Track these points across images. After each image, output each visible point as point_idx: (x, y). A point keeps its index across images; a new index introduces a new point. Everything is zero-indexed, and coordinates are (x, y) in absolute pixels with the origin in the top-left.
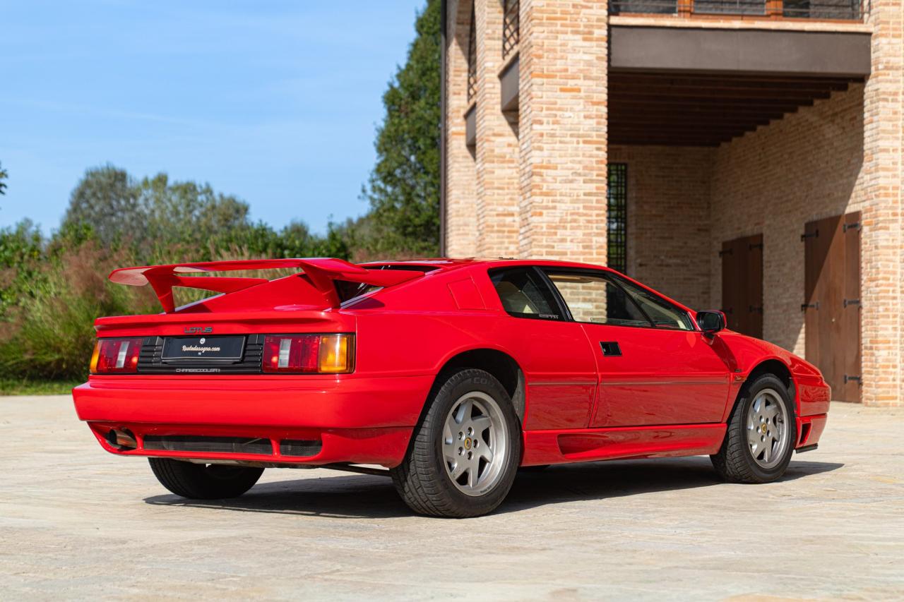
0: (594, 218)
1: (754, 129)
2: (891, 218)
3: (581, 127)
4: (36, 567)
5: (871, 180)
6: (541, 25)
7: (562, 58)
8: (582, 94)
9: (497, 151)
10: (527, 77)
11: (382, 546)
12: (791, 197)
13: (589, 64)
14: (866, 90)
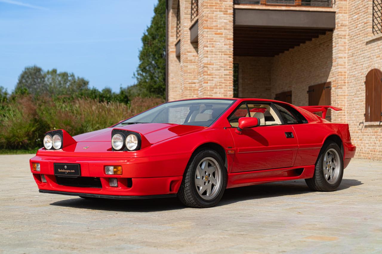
0: (228, 84)
1: (288, 50)
2: (343, 84)
3: (223, 48)
4: (13, 226)
5: (335, 69)
6: (207, 8)
7: (215, 21)
8: (223, 35)
9: (189, 58)
10: (202, 29)
11: (157, 216)
12: (303, 76)
13: (226, 23)
14: (333, 34)
